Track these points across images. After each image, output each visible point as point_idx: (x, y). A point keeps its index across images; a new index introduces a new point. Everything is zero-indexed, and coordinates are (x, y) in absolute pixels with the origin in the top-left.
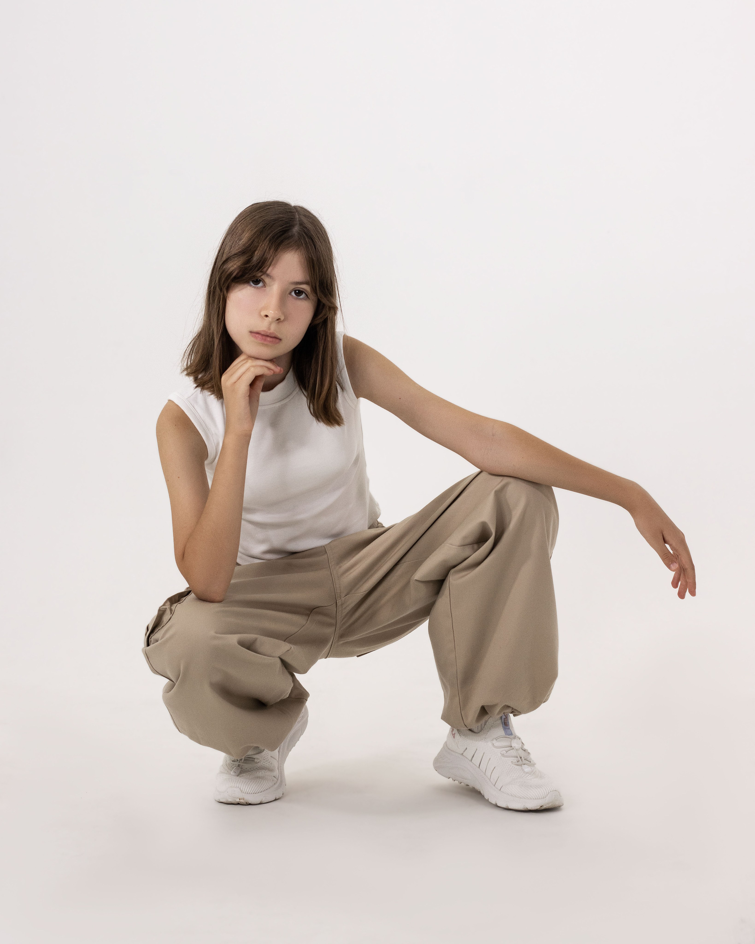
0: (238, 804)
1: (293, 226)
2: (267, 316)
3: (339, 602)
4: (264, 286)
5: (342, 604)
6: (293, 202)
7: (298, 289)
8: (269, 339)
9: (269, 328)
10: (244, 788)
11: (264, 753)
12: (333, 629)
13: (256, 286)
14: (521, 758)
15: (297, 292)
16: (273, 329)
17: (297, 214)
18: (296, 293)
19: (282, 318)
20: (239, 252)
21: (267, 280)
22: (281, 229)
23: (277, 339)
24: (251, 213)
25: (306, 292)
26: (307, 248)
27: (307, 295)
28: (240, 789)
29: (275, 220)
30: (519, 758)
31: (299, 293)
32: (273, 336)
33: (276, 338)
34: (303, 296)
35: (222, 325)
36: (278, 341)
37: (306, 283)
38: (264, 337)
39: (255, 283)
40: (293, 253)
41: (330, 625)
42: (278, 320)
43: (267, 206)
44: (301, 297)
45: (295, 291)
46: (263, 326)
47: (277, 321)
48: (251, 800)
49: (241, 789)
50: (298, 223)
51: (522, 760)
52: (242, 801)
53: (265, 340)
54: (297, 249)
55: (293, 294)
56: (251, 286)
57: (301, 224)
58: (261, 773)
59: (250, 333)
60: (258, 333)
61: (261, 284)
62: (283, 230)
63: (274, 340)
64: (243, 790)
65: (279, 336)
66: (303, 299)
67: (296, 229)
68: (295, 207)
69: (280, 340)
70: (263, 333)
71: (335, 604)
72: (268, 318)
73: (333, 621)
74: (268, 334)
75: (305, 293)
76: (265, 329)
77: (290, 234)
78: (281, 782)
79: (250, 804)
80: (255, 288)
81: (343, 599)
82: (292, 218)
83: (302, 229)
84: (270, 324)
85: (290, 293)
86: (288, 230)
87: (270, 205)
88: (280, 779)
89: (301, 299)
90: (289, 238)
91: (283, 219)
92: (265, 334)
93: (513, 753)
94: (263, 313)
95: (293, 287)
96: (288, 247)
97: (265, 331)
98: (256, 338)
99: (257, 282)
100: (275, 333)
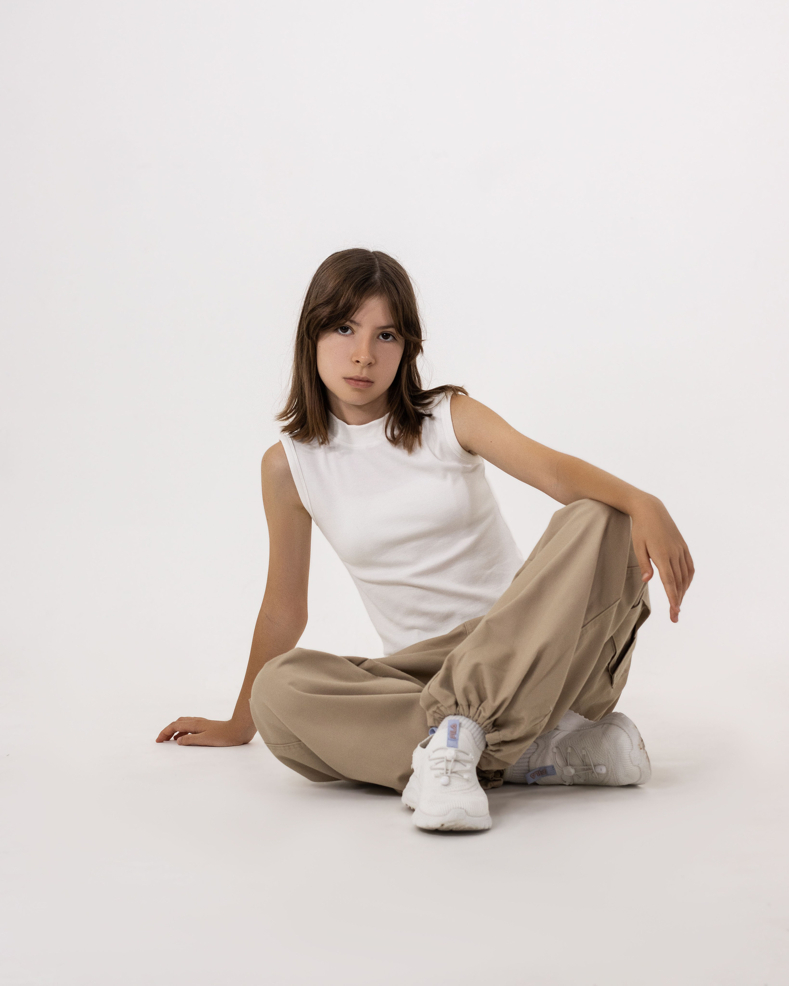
1: (374, 273)
2: (358, 362)
4: (353, 333)
6: (371, 248)
7: (385, 332)
8: (361, 383)
9: (361, 373)
13: (344, 333)
16: (365, 374)
17: (376, 260)
18: (383, 336)
19: (373, 362)
20: (325, 302)
21: (354, 327)
22: (364, 277)
24: (333, 263)
25: (393, 335)
26: (390, 292)
27: (394, 338)
29: (357, 269)
31: (386, 336)
32: (366, 380)
33: (368, 381)
34: (390, 338)
35: (315, 373)
36: (369, 384)
37: (392, 326)
38: (357, 382)
39: (344, 331)
40: (376, 299)
42: (369, 364)
43: (346, 254)
44: (389, 340)
46: (355, 371)
47: (369, 366)
50: (379, 268)
53: (358, 385)
54: (380, 295)
55: (381, 337)
56: (339, 333)
57: (383, 270)
59: (343, 379)
60: (351, 379)
61: (349, 332)
62: (366, 278)
63: (366, 384)
65: (371, 379)
66: (391, 341)
67: (378, 275)
68: (374, 253)
69: (373, 382)
70: (356, 378)
72: (359, 363)
74: (361, 379)
76: (357, 374)
77: (372, 280)
80: (344, 335)
82: (373, 265)
83: (384, 274)
84: (362, 369)
85: (378, 337)
86: (369, 277)
87: (350, 254)
89: (388, 342)
90: (371, 285)
91: (364, 267)
92: (358, 379)
94: (354, 359)
95: (380, 331)
96: (372, 294)
97: (357, 376)
98: (349, 383)
99: (345, 329)
100: (367, 376)
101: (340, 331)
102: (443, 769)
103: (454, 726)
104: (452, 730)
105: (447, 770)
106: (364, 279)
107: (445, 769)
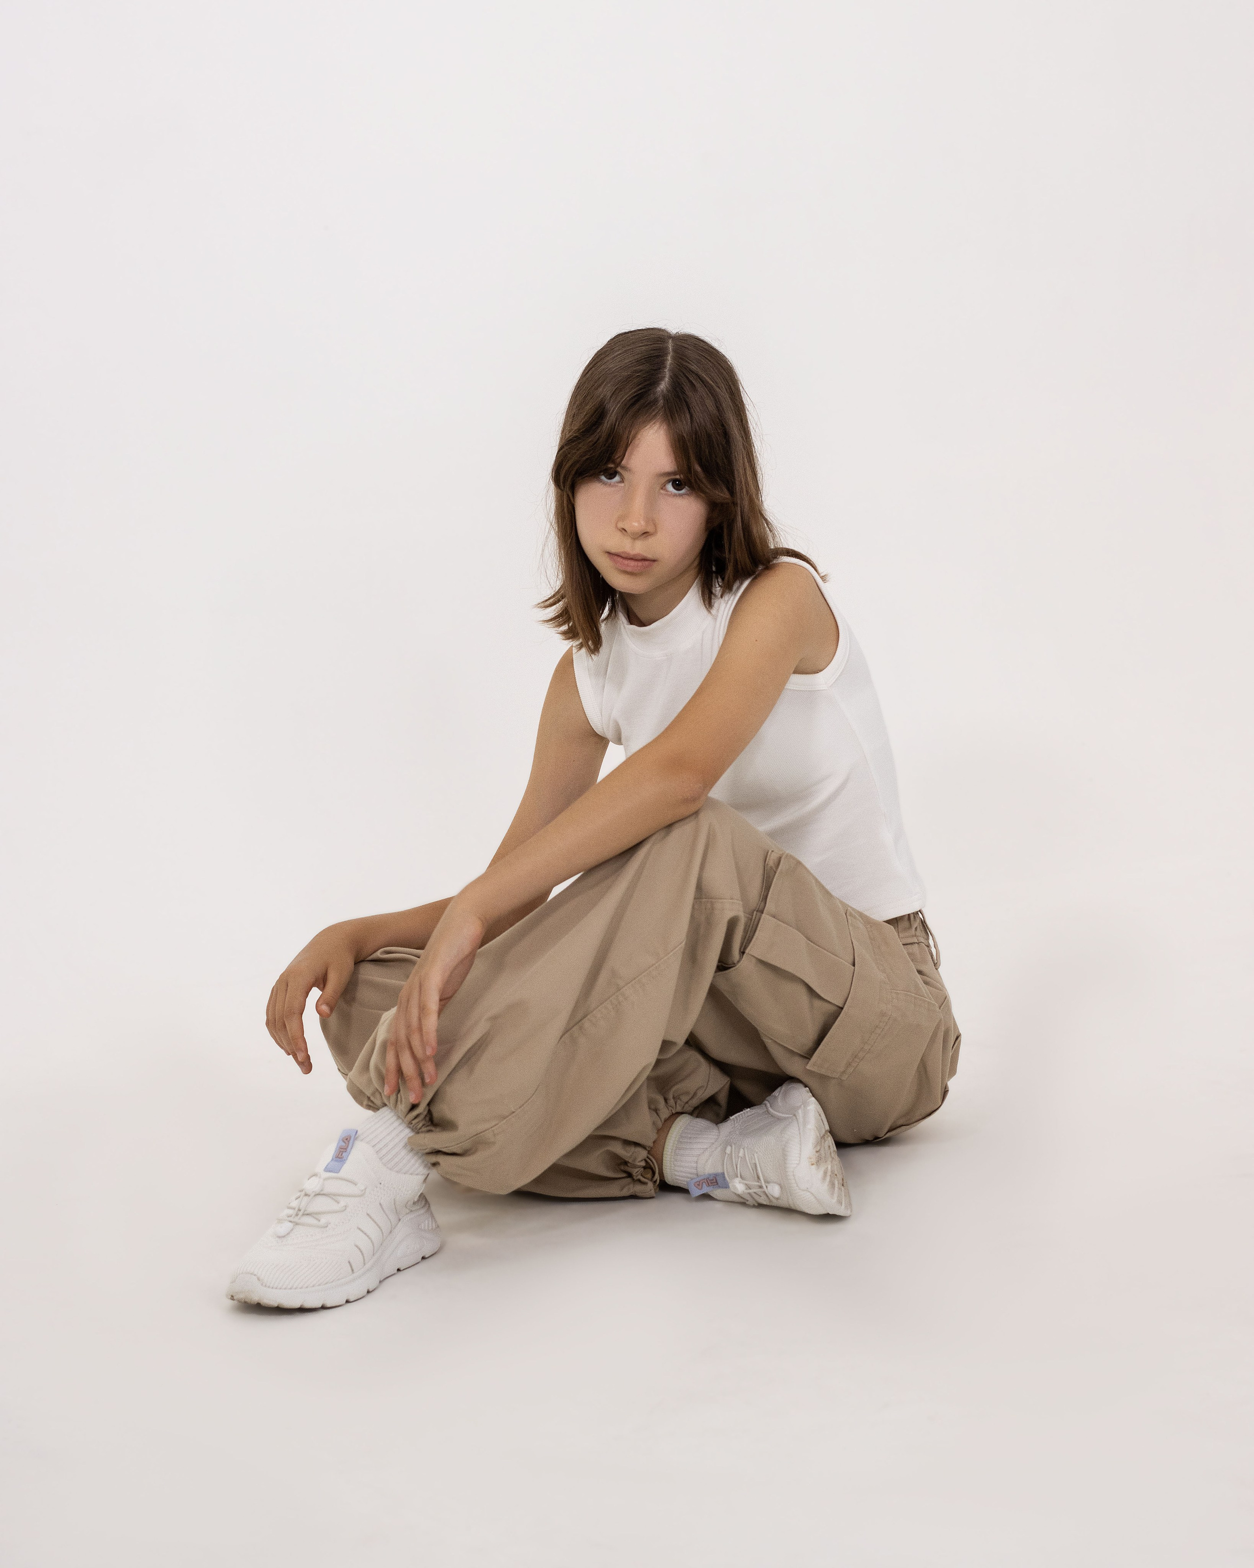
2: (625, 530)
4: (622, 480)
7: (677, 479)
8: (632, 563)
9: (632, 548)
16: (637, 549)
18: (674, 486)
21: (623, 471)
31: (678, 485)
32: (642, 558)
33: (646, 560)
36: (649, 563)
38: (626, 562)
39: (608, 478)
42: (643, 534)
44: (683, 491)
47: (642, 536)
53: (628, 565)
59: (608, 554)
60: (617, 555)
65: (650, 556)
67: (662, 387)
69: (653, 561)
70: (624, 555)
72: (627, 532)
74: (631, 556)
80: (609, 484)
85: (666, 487)
89: (682, 495)
92: (627, 557)
94: (620, 526)
95: (668, 477)
97: (627, 552)
98: (615, 562)
99: (611, 475)
100: (641, 552)
101: (603, 478)
102: (294, 1209)
103: (347, 1139)
104: (343, 1144)
105: (299, 1210)
106: (636, 396)
107: (297, 1209)
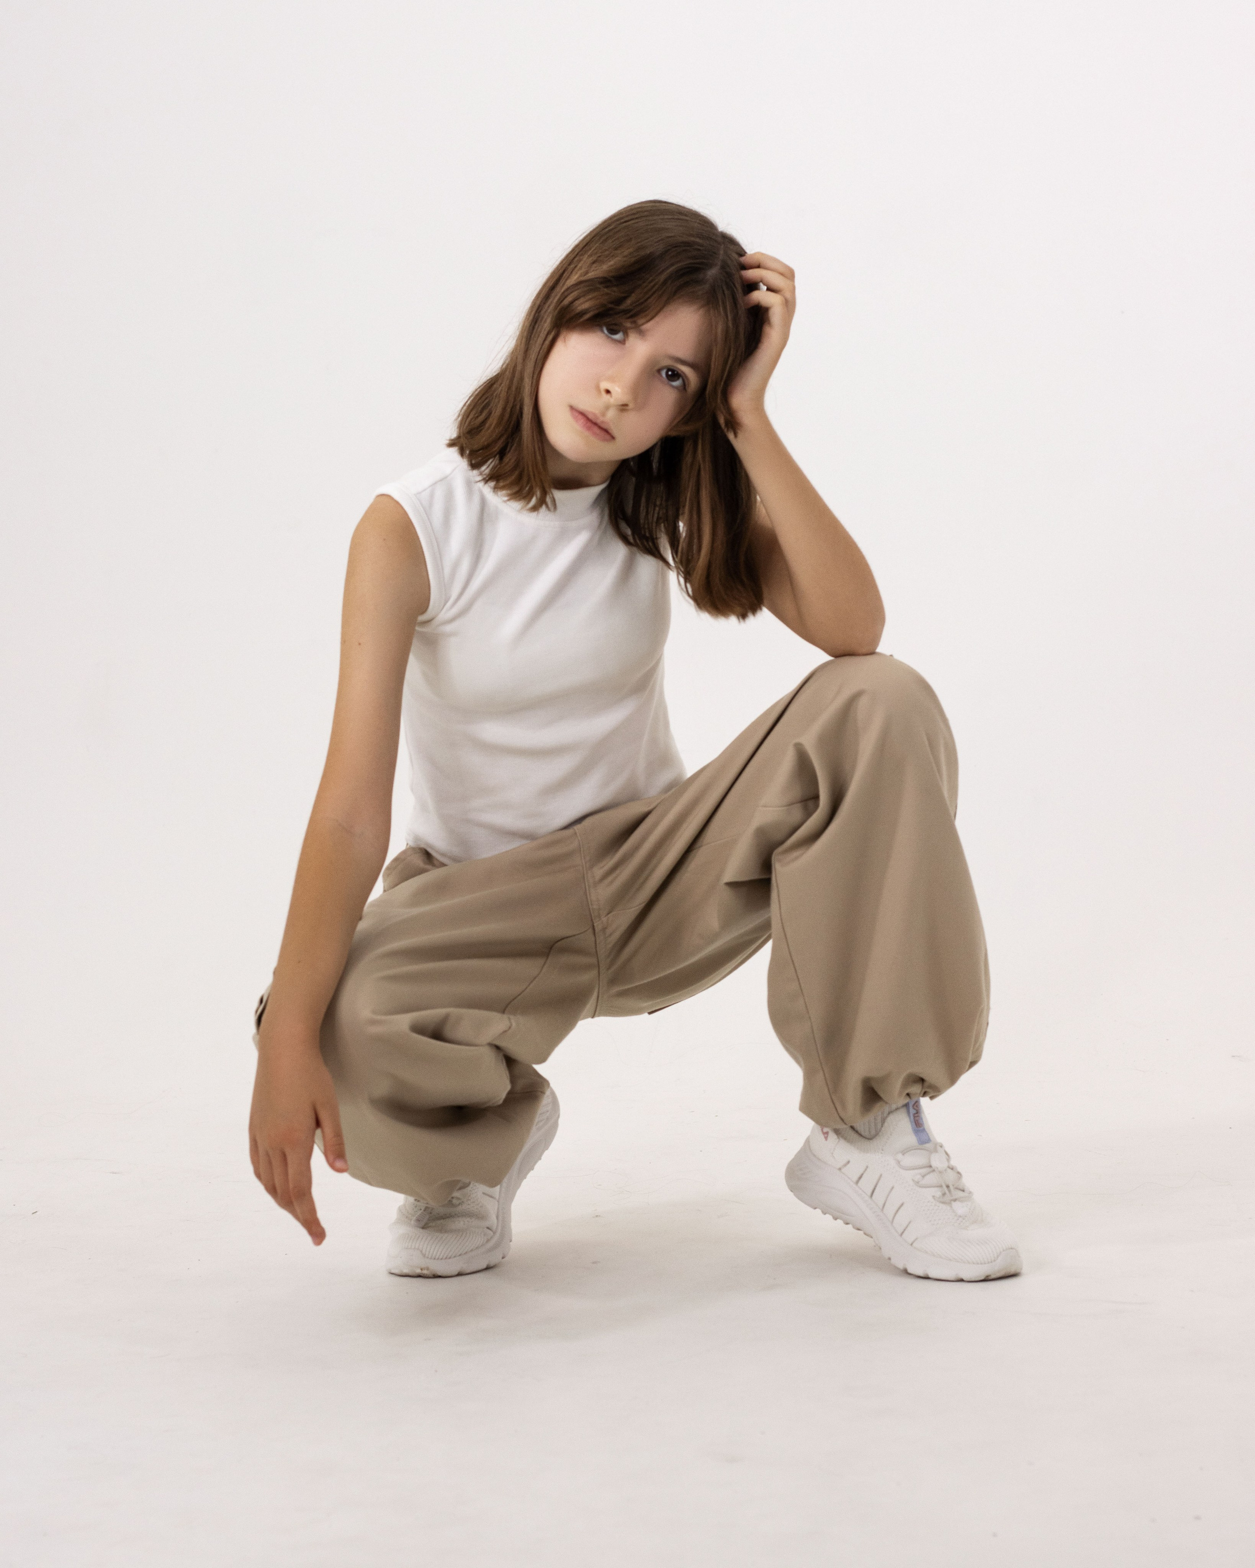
0: (419, 1276)
1: (710, 266)
2: (608, 392)
3: (598, 926)
4: (624, 341)
5: (604, 929)
7: (675, 369)
8: (594, 428)
9: (603, 414)
10: (428, 1249)
11: (469, 1188)
12: (595, 972)
13: (610, 335)
14: (948, 1187)
15: (670, 373)
16: (609, 417)
17: (722, 246)
18: (667, 374)
19: (631, 406)
21: (633, 333)
22: (693, 263)
23: (606, 433)
25: (684, 378)
27: (684, 385)
28: (421, 1252)
30: (945, 1187)
31: (674, 375)
32: (605, 428)
33: (607, 431)
34: (677, 383)
36: (608, 437)
37: (692, 365)
38: (589, 424)
39: (610, 332)
40: (693, 308)
41: (587, 967)
44: (673, 384)
45: (669, 370)
46: (591, 404)
47: (622, 408)
48: (440, 1268)
49: (424, 1252)
50: (720, 262)
51: (950, 1191)
52: (425, 1272)
53: (588, 428)
54: (703, 306)
55: (664, 373)
56: (603, 331)
57: (723, 267)
58: (462, 1223)
59: (568, 408)
60: (582, 414)
61: (618, 336)
62: (695, 267)
63: (603, 433)
64: (427, 1253)
65: (615, 432)
66: (673, 387)
67: (712, 273)
68: (724, 235)
69: (613, 438)
70: (590, 416)
71: (591, 930)
72: (608, 396)
73: (593, 960)
74: (598, 422)
75: (683, 381)
76: (597, 412)
77: (701, 276)
78: (502, 1236)
79: (440, 1277)
80: (609, 337)
81: (604, 919)
82: (713, 252)
83: (721, 275)
84: (607, 408)
85: (659, 371)
86: (702, 269)
87: (686, 215)
88: (499, 1231)
89: (670, 387)
90: (698, 282)
91: (701, 248)
92: (594, 420)
93: (932, 1179)
94: (605, 385)
95: (667, 362)
96: (692, 298)
97: (594, 414)
98: (575, 418)
99: (615, 330)
100: (610, 424)
